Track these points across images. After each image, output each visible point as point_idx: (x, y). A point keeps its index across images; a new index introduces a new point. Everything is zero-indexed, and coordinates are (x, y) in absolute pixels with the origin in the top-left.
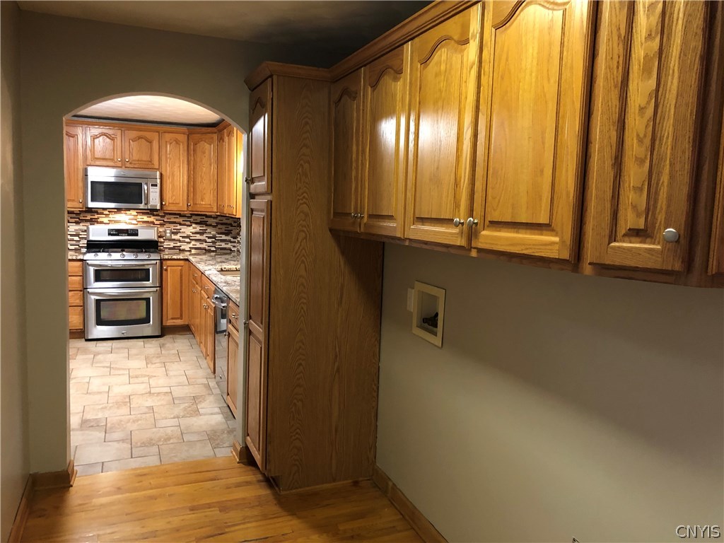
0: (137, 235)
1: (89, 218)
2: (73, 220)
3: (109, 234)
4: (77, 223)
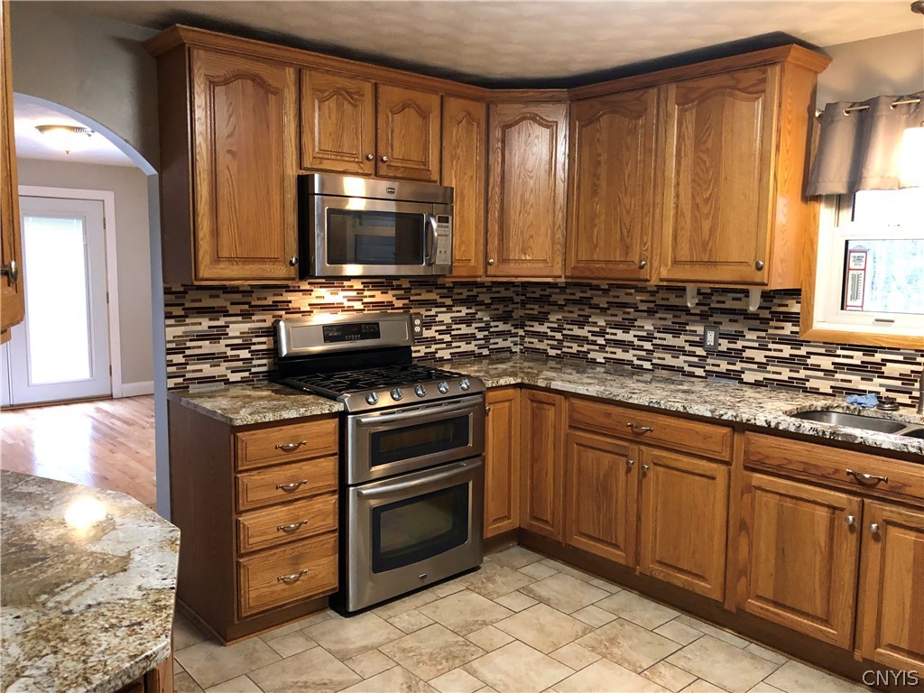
0: (376, 335)
1: (269, 302)
2: (237, 309)
3: (327, 339)
4: (246, 316)
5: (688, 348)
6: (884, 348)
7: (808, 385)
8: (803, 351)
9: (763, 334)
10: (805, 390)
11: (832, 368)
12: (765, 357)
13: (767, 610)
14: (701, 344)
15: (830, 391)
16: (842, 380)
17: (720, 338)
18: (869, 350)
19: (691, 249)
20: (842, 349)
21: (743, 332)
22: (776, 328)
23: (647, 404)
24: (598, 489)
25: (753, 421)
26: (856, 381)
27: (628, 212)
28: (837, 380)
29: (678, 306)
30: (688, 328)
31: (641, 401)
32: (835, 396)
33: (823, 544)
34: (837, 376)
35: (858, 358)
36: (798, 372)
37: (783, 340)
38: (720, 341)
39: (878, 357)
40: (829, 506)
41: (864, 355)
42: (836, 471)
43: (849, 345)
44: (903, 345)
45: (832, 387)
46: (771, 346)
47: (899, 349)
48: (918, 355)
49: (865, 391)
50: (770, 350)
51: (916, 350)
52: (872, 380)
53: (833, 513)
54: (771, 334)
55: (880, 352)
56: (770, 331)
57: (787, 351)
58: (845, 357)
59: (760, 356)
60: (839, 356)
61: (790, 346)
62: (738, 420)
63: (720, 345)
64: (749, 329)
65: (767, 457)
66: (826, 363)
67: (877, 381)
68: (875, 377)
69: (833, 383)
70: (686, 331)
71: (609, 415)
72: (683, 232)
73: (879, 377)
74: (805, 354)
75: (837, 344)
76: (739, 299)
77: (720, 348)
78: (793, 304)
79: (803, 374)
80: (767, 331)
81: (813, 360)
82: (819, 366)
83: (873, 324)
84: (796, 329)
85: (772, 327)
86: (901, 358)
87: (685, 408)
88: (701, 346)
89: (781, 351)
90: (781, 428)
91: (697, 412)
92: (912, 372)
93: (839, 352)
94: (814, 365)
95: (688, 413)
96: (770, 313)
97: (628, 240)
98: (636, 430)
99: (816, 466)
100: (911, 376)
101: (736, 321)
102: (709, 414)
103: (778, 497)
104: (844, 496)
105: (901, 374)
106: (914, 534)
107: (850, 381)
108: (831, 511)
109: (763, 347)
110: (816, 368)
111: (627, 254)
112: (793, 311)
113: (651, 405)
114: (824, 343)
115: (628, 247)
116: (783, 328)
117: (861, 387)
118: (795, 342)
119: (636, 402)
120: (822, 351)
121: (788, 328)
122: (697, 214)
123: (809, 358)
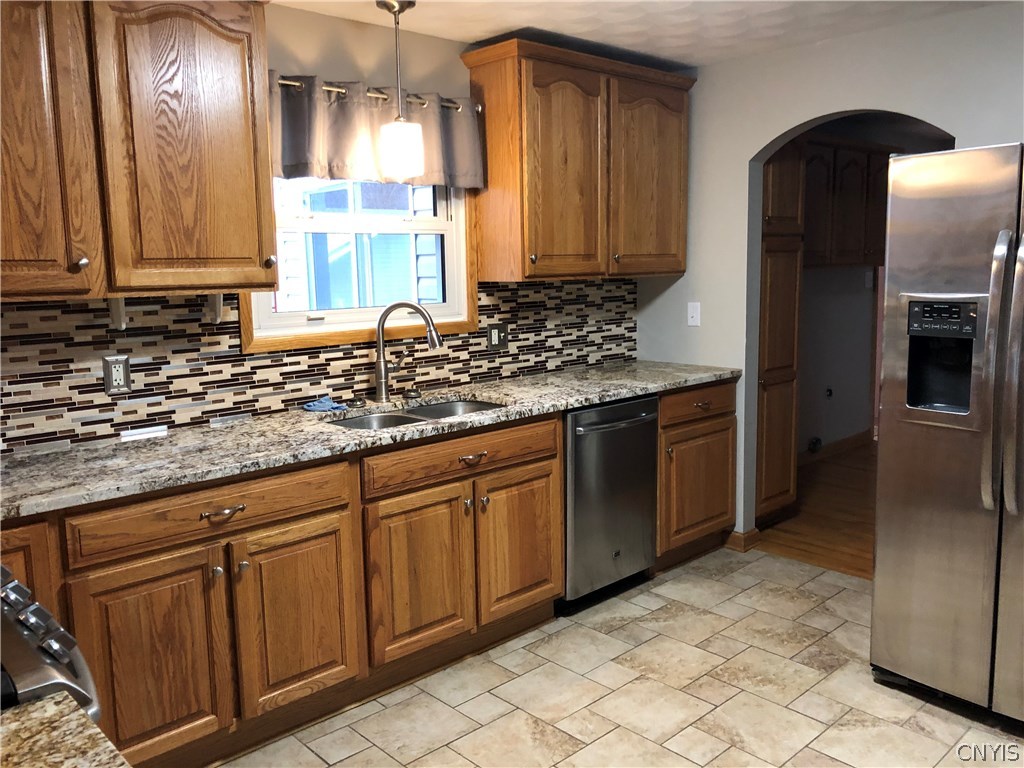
5: (77, 397)
6: (326, 347)
7: (258, 405)
8: (247, 367)
9: (194, 355)
10: (255, 413)
11: (280, 379)
12: (201, 384)
13: (406, 645)
14: (102, 386)
15: (282, 406)
16: (293, 391)
17: (133, 372)
18: (313, 352)
19: (166, 240)
20: (288, 356)
21: (166, 358)
22: (211, 344)
23: (238, 472)
24: (153, 646)
25: (378, 443)
26: (307, 389)
27: (31, 172)
28: (287, 392)
29: (49, 335)
30: (72, 366)
31: (228, 471)
32: (287, 410)
33: (447, 542)
34: (288, 387)
35: (304, 362)
36: (245, 393)
37: (221, 359)
38: (133, 376)
39: (323, 357)
40: (446, 502)
41: (309, 358)
42: (452, 463)
43: (295, 350)
44: (340, 341)
45: (283, 401)
46: (206, 369)
47: (338, 346)
48: (354, 349)
49: (315, 397)
50: (206, 374)
51: (352, 345)
52: (320, 383)
53: (451, 506)
54: (205, 354)
55: (324, 352)
56: (204, 350)
57: (228, 371)
58: (291, 364)
59: (193, 385)
60: (286, 365)
61: (230, 365)
62: (362, 447)
63: (133, 381)
64: (174, 352)
65: (391, 478)
66: (274, 375)
67: (325, 382)
68: (321, 379)
69: (283, 397)
70: (71, 372)
71: (162, 516)
72: (150, 213)
73: (325, 378)
74: (249, 370)
75: (282, 352)
76: (155, 313)
77: (134, 387)
78: (227, 311)
79: (250, 394)
80: (198, 350)
81: (260, 375)
82: (267, 380)
83: (308, 325)
84: (236, 341)
85: (204, 345)
86: (341, 354)
87: (295, 457)
88: (103, 390)
89: (221, 372)
90: (406, 439)
91: (312, 457)
92: (352, 366)
93: (286, 360)
94: (263, 381)
95: (300, 462)
96: (200, 326)
97: (38, 223)
98: (213, 519)
99: (435, 467)
100: (350, 370)
101: (154, 344)
102: (328, 453)
103: (403, 516)
104: (457, 484)
105: (343, 371)
106: (504, 491)
107: (300, 390)
108: (448, 504)
109: (196, 373)
110: (265, 384)
111: (39, 247)
112: (228, 320)
113: (244, 471)
114: (269, 353)
115: (39, 237)
116: (219, 343)
117: (311, 394)
118: (237, 358)
119: (219, 475)
120: (268, 362)
121: (226, 343)
122: (171, 187)
123: (255, 373)
